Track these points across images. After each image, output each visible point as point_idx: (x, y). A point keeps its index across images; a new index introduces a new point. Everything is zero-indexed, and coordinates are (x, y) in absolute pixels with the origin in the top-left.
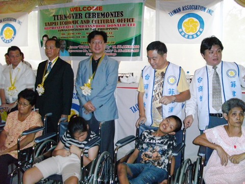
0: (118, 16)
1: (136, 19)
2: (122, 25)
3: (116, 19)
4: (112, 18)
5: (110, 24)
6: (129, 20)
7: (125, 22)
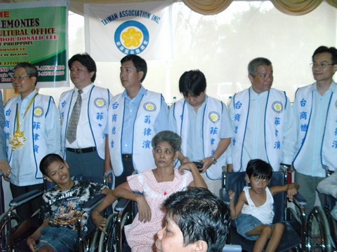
0: (32, 25)
1: (58, 29)
2: (38, 38)
3: (29, 29)
4: (24, 29)
5: (22, 36)
6: (47, 31)
7: (42, 33)
